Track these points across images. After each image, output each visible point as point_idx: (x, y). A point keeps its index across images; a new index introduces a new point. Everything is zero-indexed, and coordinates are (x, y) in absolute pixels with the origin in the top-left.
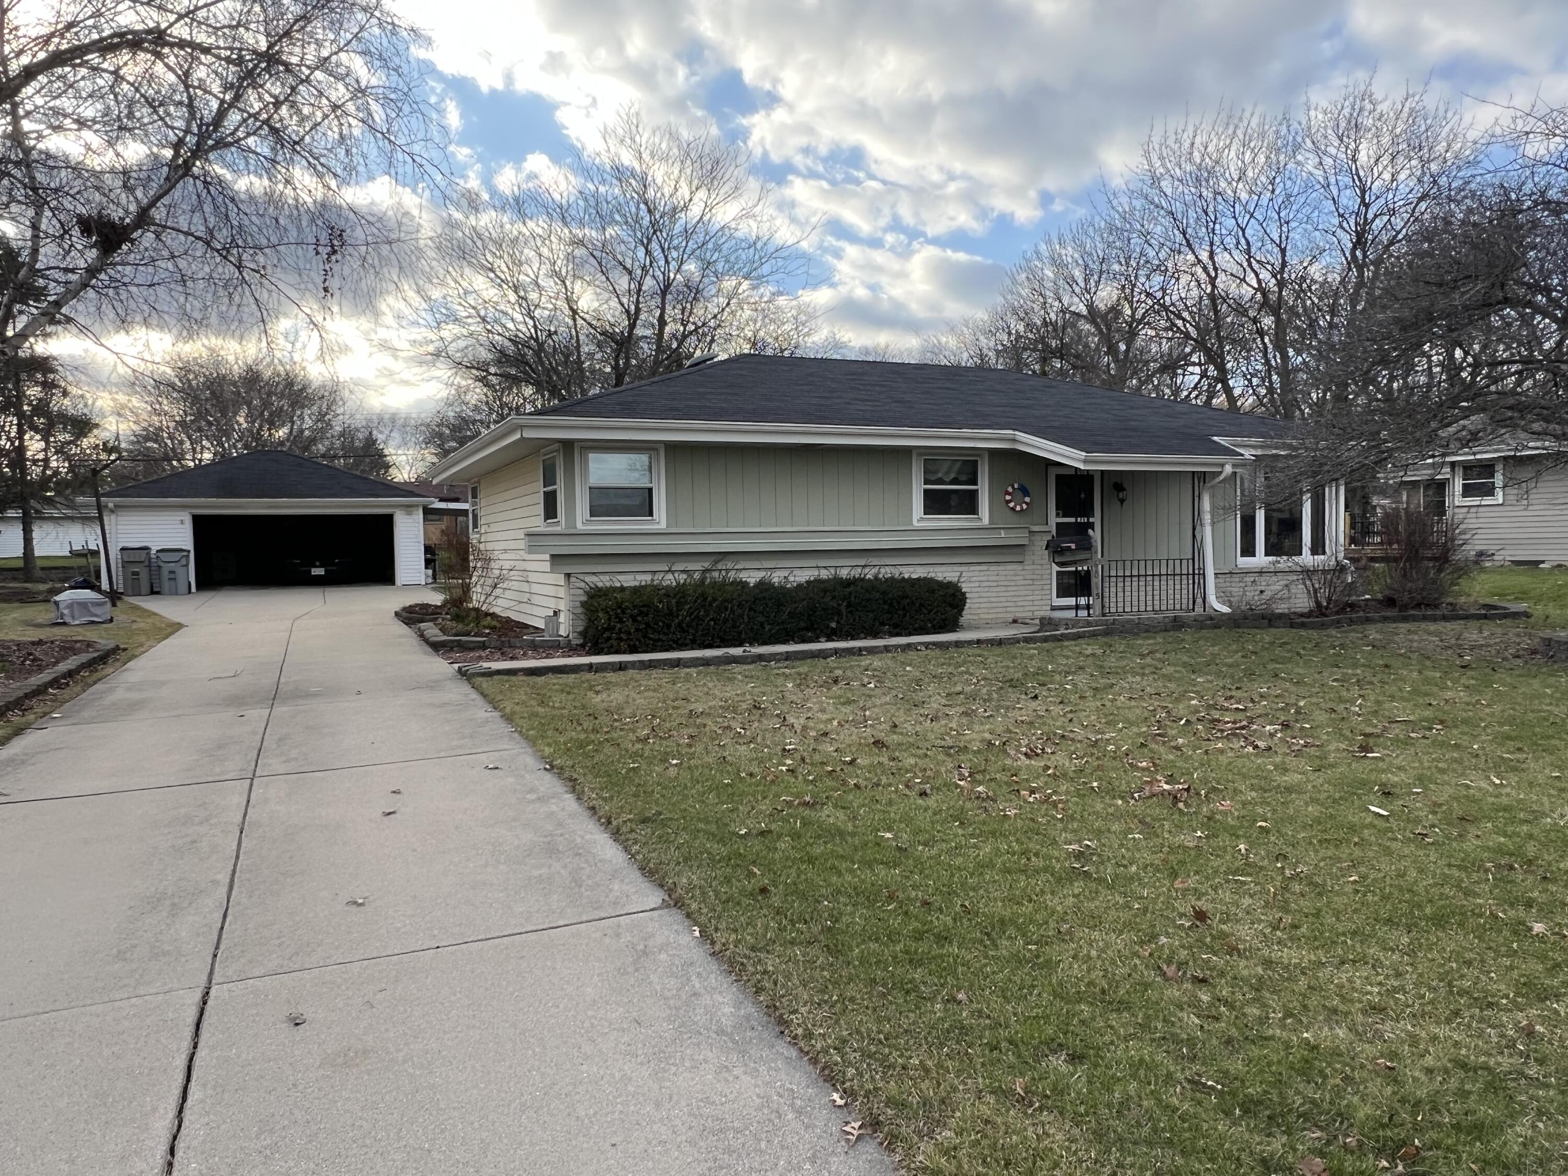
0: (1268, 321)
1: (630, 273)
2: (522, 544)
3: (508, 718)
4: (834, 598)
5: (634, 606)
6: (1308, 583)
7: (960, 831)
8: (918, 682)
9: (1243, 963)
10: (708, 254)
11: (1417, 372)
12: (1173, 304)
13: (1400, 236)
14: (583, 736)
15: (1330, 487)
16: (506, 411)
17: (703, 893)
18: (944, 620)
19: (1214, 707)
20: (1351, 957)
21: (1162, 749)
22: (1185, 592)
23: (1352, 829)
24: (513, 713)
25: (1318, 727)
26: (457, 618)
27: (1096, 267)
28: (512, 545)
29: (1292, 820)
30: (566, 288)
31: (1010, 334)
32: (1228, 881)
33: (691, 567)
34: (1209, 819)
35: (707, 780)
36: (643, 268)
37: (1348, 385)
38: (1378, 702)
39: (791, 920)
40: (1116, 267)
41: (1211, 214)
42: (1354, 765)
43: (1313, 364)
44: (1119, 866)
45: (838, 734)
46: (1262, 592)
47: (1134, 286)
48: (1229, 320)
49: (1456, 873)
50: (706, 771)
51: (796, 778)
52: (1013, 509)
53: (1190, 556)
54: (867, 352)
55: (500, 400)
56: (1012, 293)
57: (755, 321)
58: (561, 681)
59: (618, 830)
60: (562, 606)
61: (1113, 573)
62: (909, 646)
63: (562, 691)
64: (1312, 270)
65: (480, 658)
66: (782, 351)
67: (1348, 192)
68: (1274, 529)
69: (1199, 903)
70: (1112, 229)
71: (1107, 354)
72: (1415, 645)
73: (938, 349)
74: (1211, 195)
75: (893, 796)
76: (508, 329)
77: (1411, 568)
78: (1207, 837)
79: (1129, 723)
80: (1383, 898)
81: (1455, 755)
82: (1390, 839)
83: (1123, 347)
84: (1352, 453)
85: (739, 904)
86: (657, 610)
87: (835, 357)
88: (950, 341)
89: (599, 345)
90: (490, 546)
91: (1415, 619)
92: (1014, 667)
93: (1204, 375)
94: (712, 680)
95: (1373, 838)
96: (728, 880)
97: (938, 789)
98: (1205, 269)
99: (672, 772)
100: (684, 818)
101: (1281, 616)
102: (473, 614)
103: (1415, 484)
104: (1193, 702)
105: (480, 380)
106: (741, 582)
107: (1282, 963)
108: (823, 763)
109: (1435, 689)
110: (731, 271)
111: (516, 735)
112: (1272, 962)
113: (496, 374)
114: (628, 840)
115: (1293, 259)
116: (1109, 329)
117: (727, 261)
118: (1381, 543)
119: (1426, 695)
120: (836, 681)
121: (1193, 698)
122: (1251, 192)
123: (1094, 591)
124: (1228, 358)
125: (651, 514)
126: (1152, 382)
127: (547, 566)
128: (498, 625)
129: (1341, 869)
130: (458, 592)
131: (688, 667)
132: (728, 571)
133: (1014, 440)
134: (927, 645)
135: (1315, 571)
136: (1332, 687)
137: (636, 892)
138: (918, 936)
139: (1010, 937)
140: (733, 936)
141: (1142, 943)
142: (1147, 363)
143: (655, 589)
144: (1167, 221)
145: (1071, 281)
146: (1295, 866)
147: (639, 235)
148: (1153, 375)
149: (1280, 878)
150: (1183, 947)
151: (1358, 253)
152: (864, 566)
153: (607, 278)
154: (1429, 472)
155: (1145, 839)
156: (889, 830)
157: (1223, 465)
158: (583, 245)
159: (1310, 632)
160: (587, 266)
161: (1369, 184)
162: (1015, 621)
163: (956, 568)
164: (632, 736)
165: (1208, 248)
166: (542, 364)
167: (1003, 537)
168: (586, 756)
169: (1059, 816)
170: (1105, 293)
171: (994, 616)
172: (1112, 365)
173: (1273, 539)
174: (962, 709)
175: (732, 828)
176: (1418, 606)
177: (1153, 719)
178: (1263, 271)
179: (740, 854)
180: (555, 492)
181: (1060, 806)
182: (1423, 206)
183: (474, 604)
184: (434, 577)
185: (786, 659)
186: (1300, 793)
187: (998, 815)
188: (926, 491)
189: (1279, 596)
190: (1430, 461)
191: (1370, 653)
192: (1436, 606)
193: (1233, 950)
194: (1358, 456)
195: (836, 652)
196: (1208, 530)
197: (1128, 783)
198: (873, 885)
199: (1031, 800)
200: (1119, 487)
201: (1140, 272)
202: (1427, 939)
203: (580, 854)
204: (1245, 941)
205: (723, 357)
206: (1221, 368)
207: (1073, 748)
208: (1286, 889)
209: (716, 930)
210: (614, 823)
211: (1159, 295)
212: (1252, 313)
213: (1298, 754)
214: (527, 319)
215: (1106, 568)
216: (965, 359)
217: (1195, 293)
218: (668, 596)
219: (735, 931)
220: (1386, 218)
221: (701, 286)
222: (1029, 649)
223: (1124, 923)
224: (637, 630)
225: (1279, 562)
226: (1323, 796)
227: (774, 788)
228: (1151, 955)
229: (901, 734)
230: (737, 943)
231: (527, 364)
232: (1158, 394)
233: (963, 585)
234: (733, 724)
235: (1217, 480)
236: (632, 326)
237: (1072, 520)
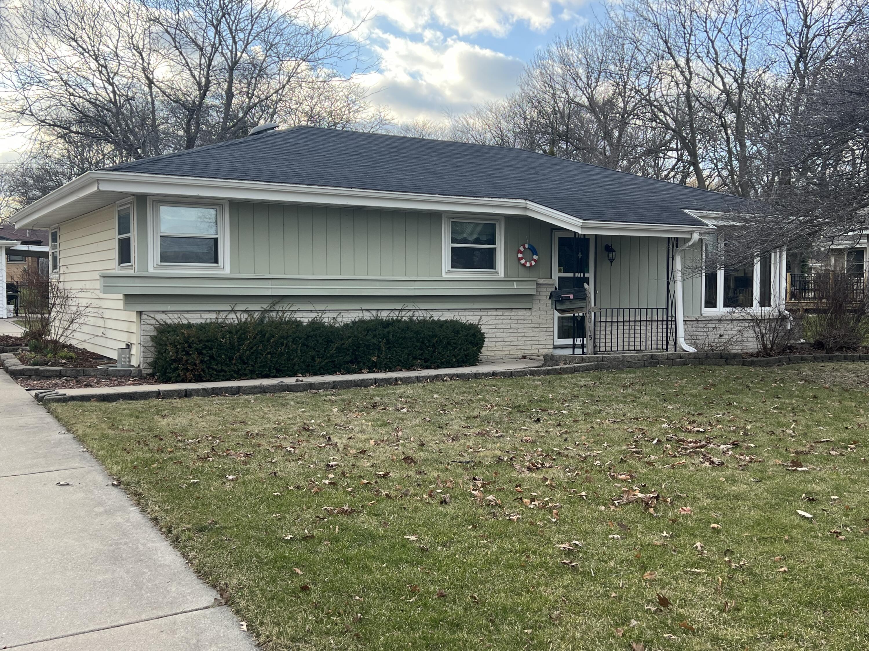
0: (730, 118)
1: (201, 49)
2: (98, 285)
3: (81, 440)
4: (375, 336)
5: (200, 341)
6: (757, 329)
7: (473, 534)
8: (443, 407)
9: (695, 640)
10: (271, 37)
11: (844, 162)
12: (656, 100)
13: (833, 53)
14: (148, 455)
15: (775, 252)
16: (86, 165)
17: (251, 592)
18: (466, 356)
19: (680, 429)
20: (780, 633)
21: (638, 465)
22: (660, 335)
23: (784, 528)
24: (85, 435)
25: (760, 446)
26: (36, 349)
27: (596, 66)
28: (88, 285)
29: (738, 522)
30: (143, 59)
31: (525, 119)
32: (686, 573)
33: (251, 307)
34: (674, 521)
35: (259, 493)
36: (213, 46)
37: (790, 170)
38: (807, 426)
39: (327, 614)
40: (612, 67)
41: (687, 27)
42: (787, 477)
43: (764, 152)
44: (601, 561)
45: (374, 452)
46: (721, 336)
47: (626, 83)
48: (700, 114)
49: (861, 563)
50: (259, 485)
51: (337, 490)
52: (524, 265)
53: (665, 307)
54: (407, 129)
55: (82, 154)
56: (528, 85)
57: (312, 98)
58: (130, 406)
59: (178, 538)
60: (134, 340)
61: (603, 319)
62: (437, 377)
63: (131, 416)
64: (765, 76)
65: (56, 385)
66: (335, 124)
67: (794, 15)
68: (732, 285)
69: (663, 592)
70: (609, 36)
71: (604, 138)
72: (838, 379)
73: (467, 130)
74: (688, 12)
75: (419, 504)
76: (89, 93)
77: (836, 318)
78: (671, 536)
79: (612, 442)
80: (805, 584)
81: (864, 469)
82: (812, 537)
83: (616, 133)
84: (791, 226)
85: (282, 600)
86: (220, 345)
87: (380, 132)
88: (477, 124)
89: (173, 111)
90: (68, 286)
91: (838, 359)
92: (522, 396)
93: (680, 159)
94: (267, 406)
95: (800, 536)
96: (273, 580)
97: (456, 498)
98: (682, 72)
99: (228, 486)
100: (237, 526)
101: (736, 355)
102: (51, 346)
103: (840, 252)
104: (664, 426)
105: (61, 137)
106: (296, 321)
107: (727, 639)
108: (360, 477)
109: (851, 416)
110: (291, 53)
111: (87, 455)
112: (719, 639)
113: (77, 133)
114: (185, 547)
115: (750, 67)
116: (605, 118)
117: (288, 44)
118: (814, 298)
119: (844, 420)
120: (374, 407)
121: (664, 422)
122: (719, 12)
123: (588, 334)
124: (700, 145)
125: (216, 261)
126: (639, 163)
127: (120, 305)
128: (74, 355)
129: (774, 562)
130: (38, 326)
131: (247, 394)
132: (284, 312)
133: (526, 208)
134: (451, 377)
135: (763, 320)
136: (773, 414)
137: (192, 593)
138: (435, 624)
139: (510, 623)
140: (276, 629)
141: (617, 625)
142: (635, 147)
143: (219, 326)
144: (653, 32)
145: (576, 77)
146: (740, 560)
147: (210, 16)
148: (640, 157)
149: (727, 569)
150: (649, 628)
151: (801, 65)
152: (401, 310)
153: (181, 53)
154: (850, 242)
155: (622, 538)
156: (414, 533)
157: (692, 233)
158: (159, 22)
159: (758, 369)
160: (162, 41)
161: (810, 9)
162: (524, 357)
163: (476, 313)
164: (194, 456)
165: (685, 55)
166: (120, 126)
167: (515, 288)
168: (151, 472)
169: (554, 520)
170: (603, 88)
171: (506, 353)
172: (608, 148)
173: (731, 294)
174: (478, 431)
175: (280, 534)
176: (841, 349)
177: (631, 439)
178: (727, 75)
179: (285, 557)
180: (129, 239)
181: (555, 511)
182: (851, 29)
183: (54, 336)
184: (16, 312)
185: (333, 388)
186: (745, 500)
187: (504, 519)
188: (453, 248)
189: (734, 340)
190: (850, 234)
191: (803, 386)
192: (855, 349)
193: (688, 630)
194: (796, 228)
195: (376, 381)
196: (679, 286)
197: (610, 492)
198: (398, 581)
199: (532, 506)
200: (609, 249)
201: (631, 72)
202: (838, 617)
203: (141, 561)
204: (698, 621)
205: (283, 127)
206: (693, 154)
207: (566, 463)
208: (731, 579)
209: (262, 624)
210: (174, 532)
211: (645, 91)
212: (718, 110)
213: (745, 468)
214: (107, 85)
215: (598, 314)
216: (489, 138)
217: (674, 91)
218: (230, 332)
219: (279, 624)
220: (822, 38)
221: (265, 65)
222: (534, 381)
223: (603, 608)
224: (202, 362)
225: (734, 312)
226: (762, 503)
227: (318, 499)
228: (623, 635)
229: (427, 451)
230: (280, 634)
231: (106, 124)
232: (643, 173)
233: (482, 327)
234: (284, 444)
235: (687, 245)
236: (203, 96)
237: (571, 275)
